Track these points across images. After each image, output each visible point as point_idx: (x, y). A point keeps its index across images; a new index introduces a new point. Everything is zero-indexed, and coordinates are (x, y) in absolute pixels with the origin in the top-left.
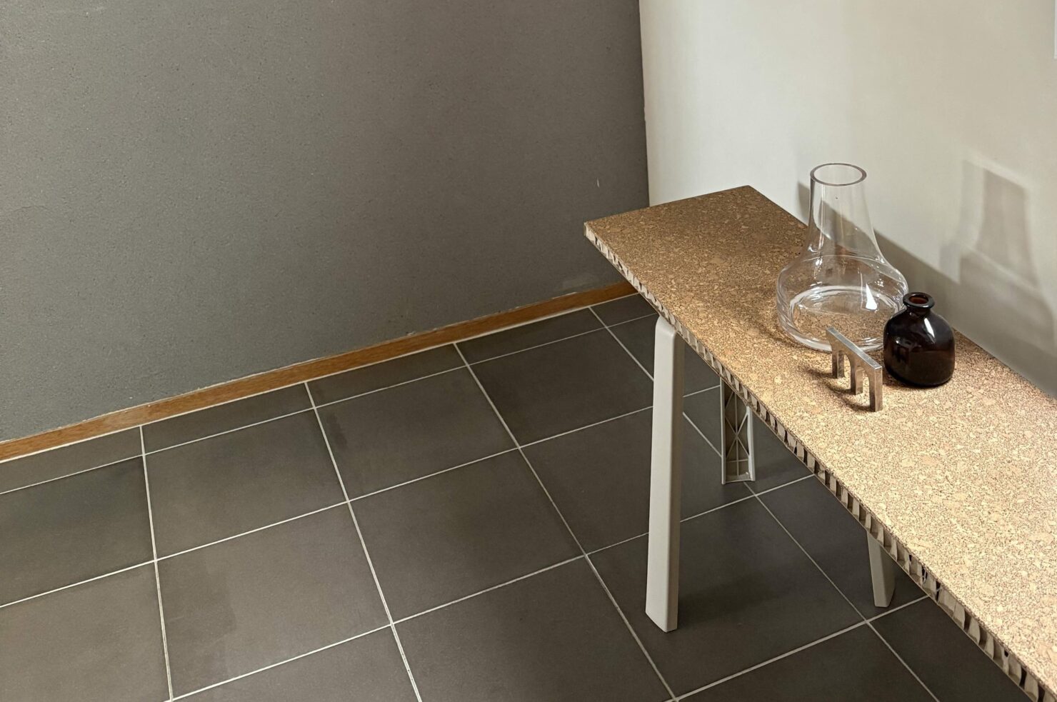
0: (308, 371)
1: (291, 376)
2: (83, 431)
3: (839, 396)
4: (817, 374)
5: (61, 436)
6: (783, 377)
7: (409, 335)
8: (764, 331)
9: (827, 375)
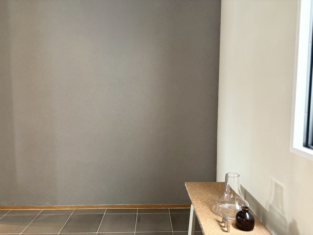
0: (139, 207)
1: (135, 207)
2: (97, 207)
3: (221, 227)
4: (218, 221)
5: (93, 207)
6: (210, 220)
7: (160, 204)
8: (211, 210)
9: (221, 222)
